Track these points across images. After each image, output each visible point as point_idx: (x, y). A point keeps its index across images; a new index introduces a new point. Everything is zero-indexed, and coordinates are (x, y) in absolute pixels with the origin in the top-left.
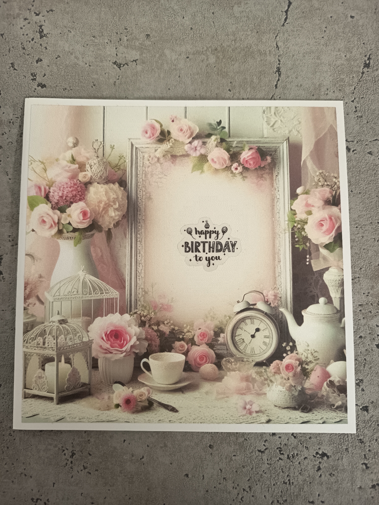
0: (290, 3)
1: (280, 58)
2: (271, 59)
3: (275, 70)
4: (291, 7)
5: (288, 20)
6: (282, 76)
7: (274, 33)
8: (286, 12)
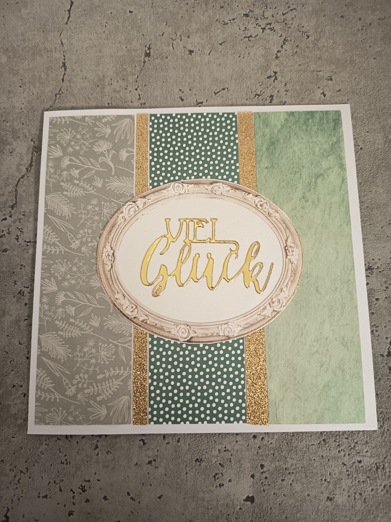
0: (72, 3)
1: (65, 54)
2: (57, 55)
3: (61, 65)
4: (73, 6)
5: (70, 18)
6: (68, 70)
7: (58, 31)
8: (69, 11)
